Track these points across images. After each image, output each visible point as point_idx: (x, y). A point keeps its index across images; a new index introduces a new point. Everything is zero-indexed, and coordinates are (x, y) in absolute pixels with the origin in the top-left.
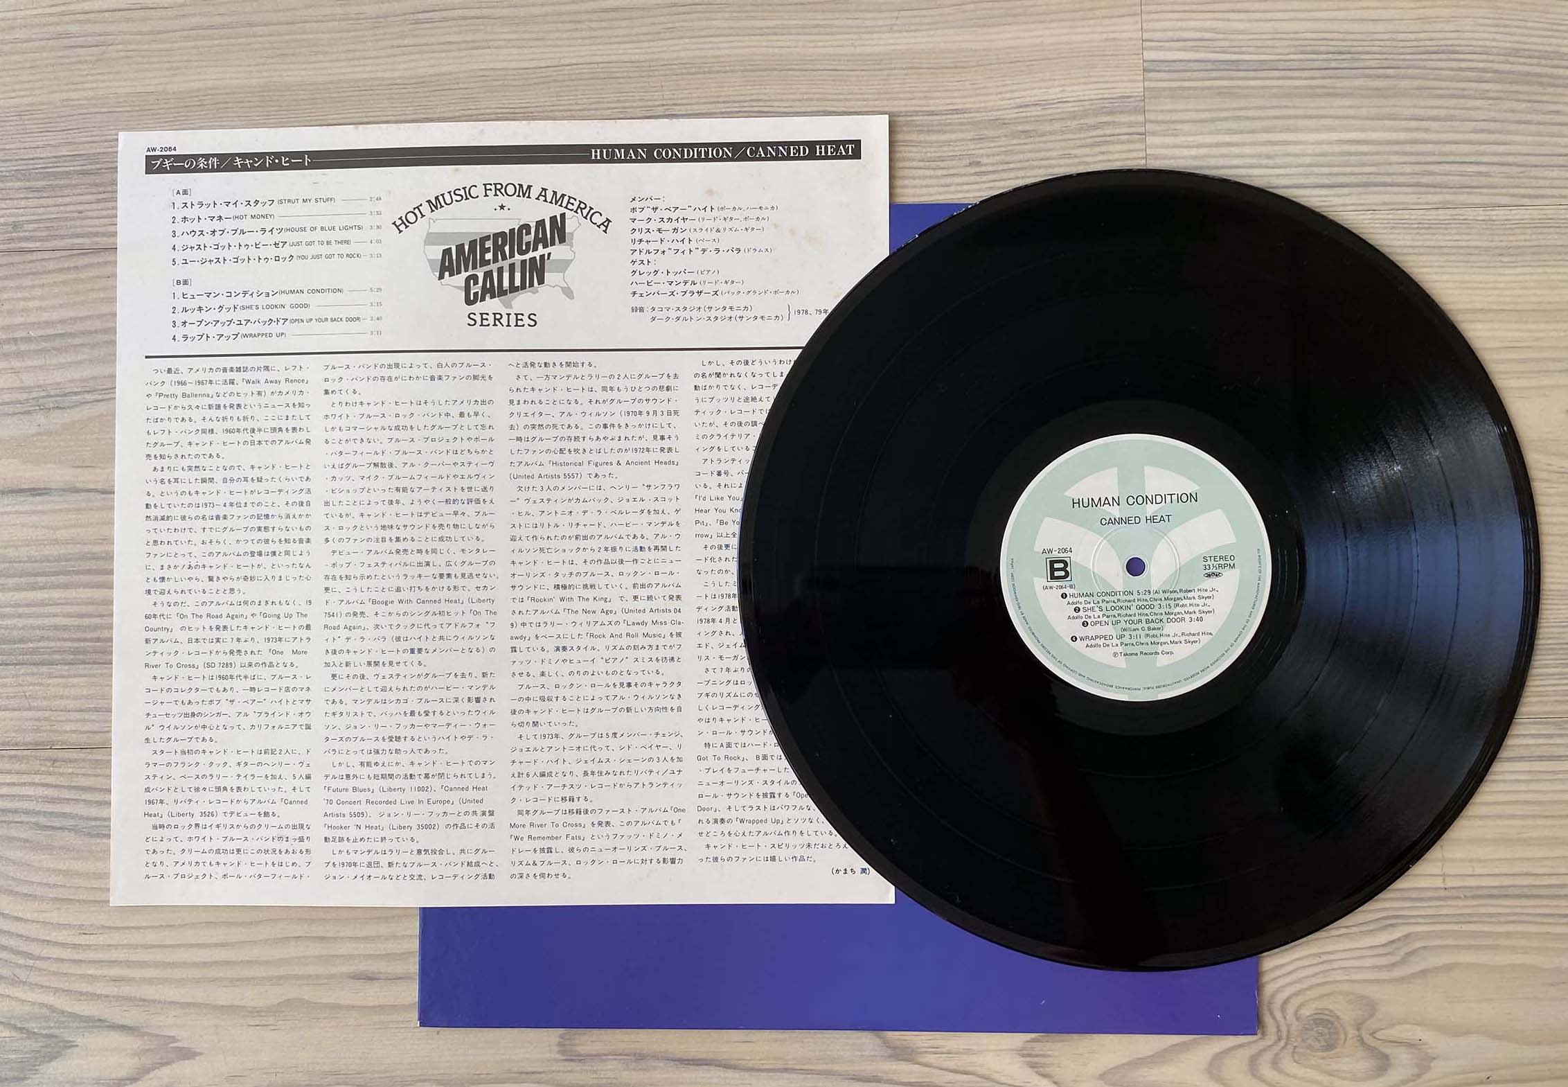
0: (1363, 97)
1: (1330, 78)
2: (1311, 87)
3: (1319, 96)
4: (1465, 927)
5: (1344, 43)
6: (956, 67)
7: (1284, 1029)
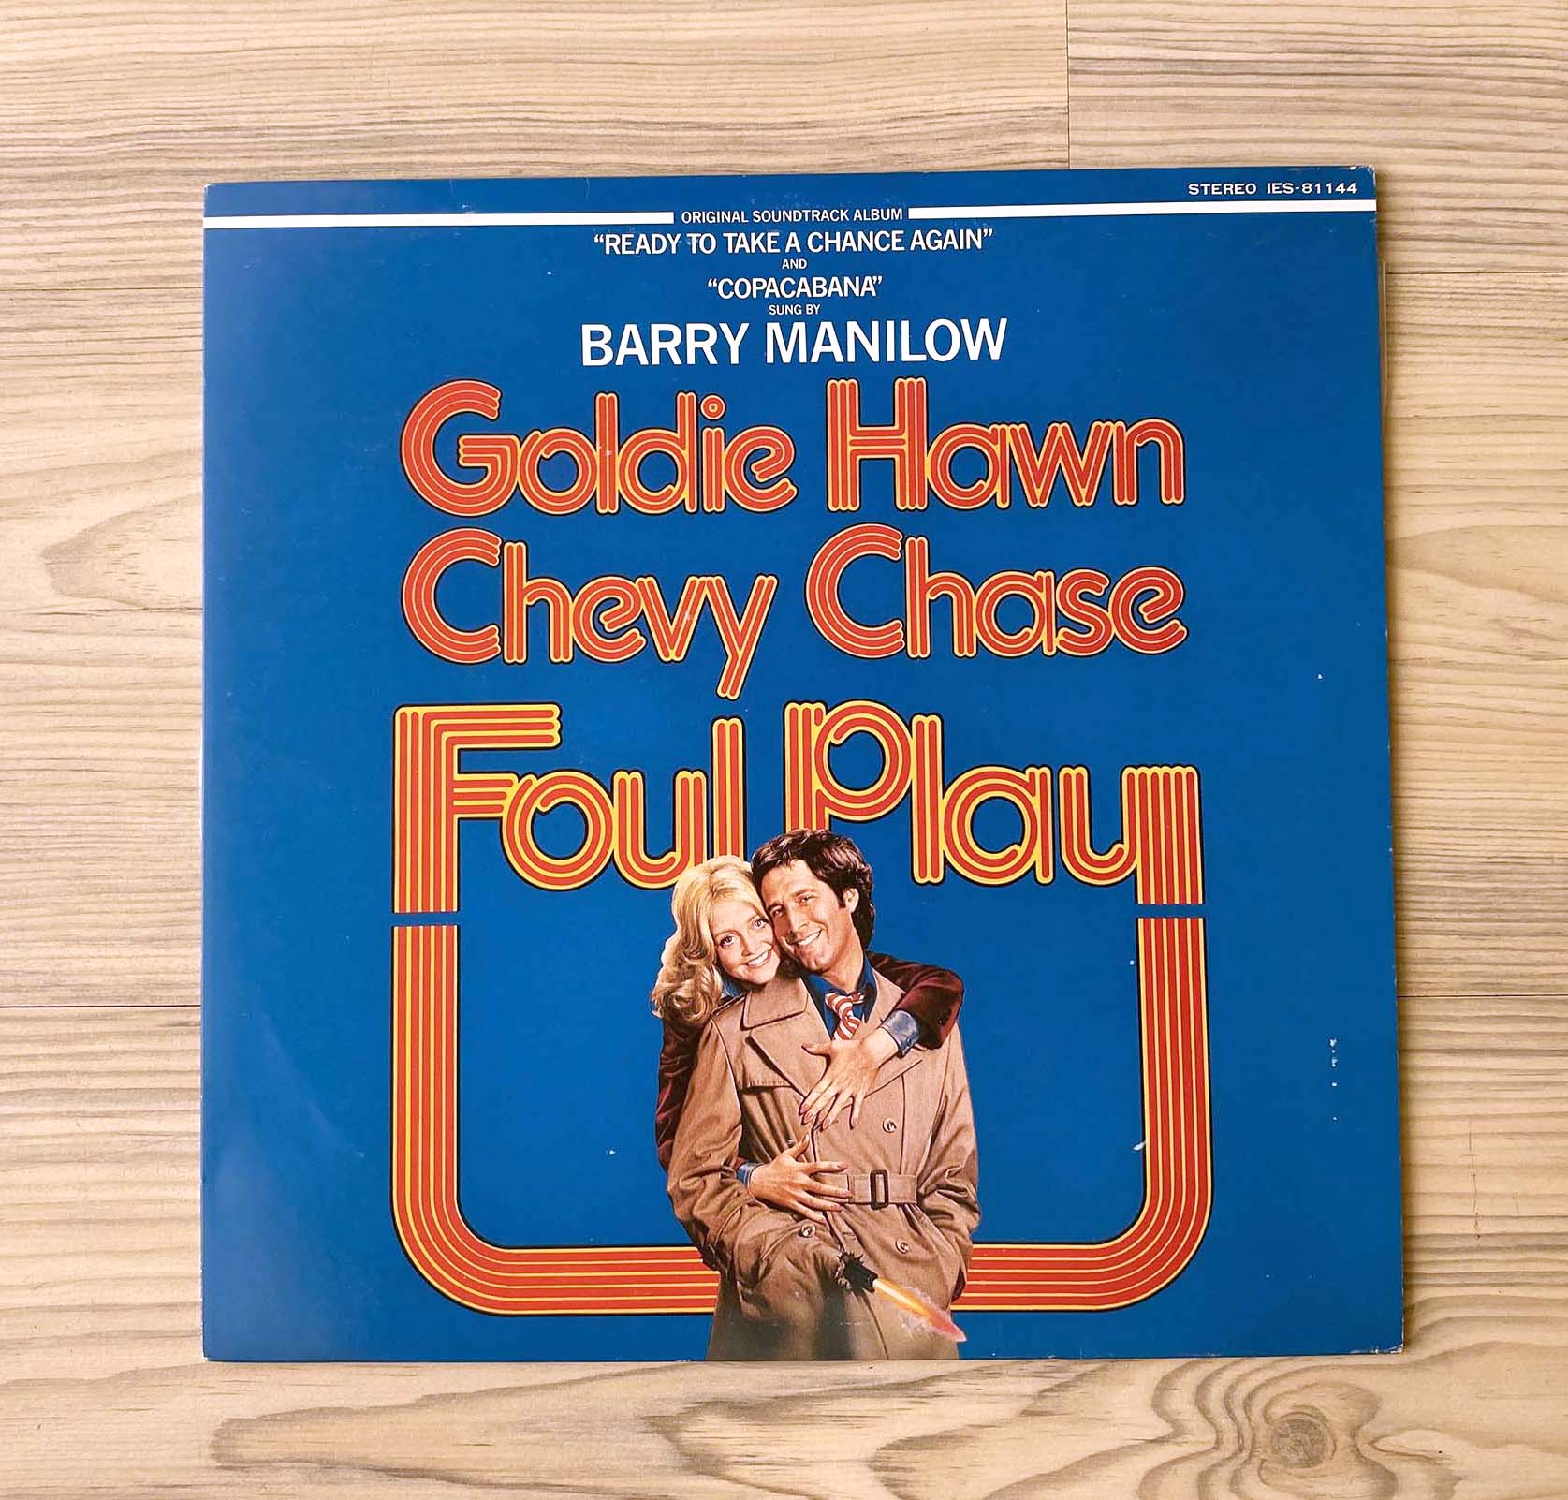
0: (1376, 114)
1: (1332, 86)
2: (1301, 99)
3: (1314, 112)
4: (1507, 1291)
5: (1350, 40)
6: (805, 63)
7: (1247, 1434)
